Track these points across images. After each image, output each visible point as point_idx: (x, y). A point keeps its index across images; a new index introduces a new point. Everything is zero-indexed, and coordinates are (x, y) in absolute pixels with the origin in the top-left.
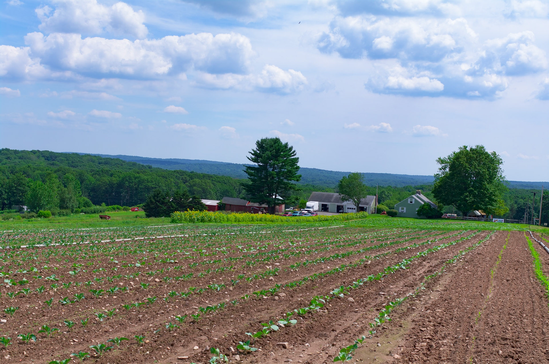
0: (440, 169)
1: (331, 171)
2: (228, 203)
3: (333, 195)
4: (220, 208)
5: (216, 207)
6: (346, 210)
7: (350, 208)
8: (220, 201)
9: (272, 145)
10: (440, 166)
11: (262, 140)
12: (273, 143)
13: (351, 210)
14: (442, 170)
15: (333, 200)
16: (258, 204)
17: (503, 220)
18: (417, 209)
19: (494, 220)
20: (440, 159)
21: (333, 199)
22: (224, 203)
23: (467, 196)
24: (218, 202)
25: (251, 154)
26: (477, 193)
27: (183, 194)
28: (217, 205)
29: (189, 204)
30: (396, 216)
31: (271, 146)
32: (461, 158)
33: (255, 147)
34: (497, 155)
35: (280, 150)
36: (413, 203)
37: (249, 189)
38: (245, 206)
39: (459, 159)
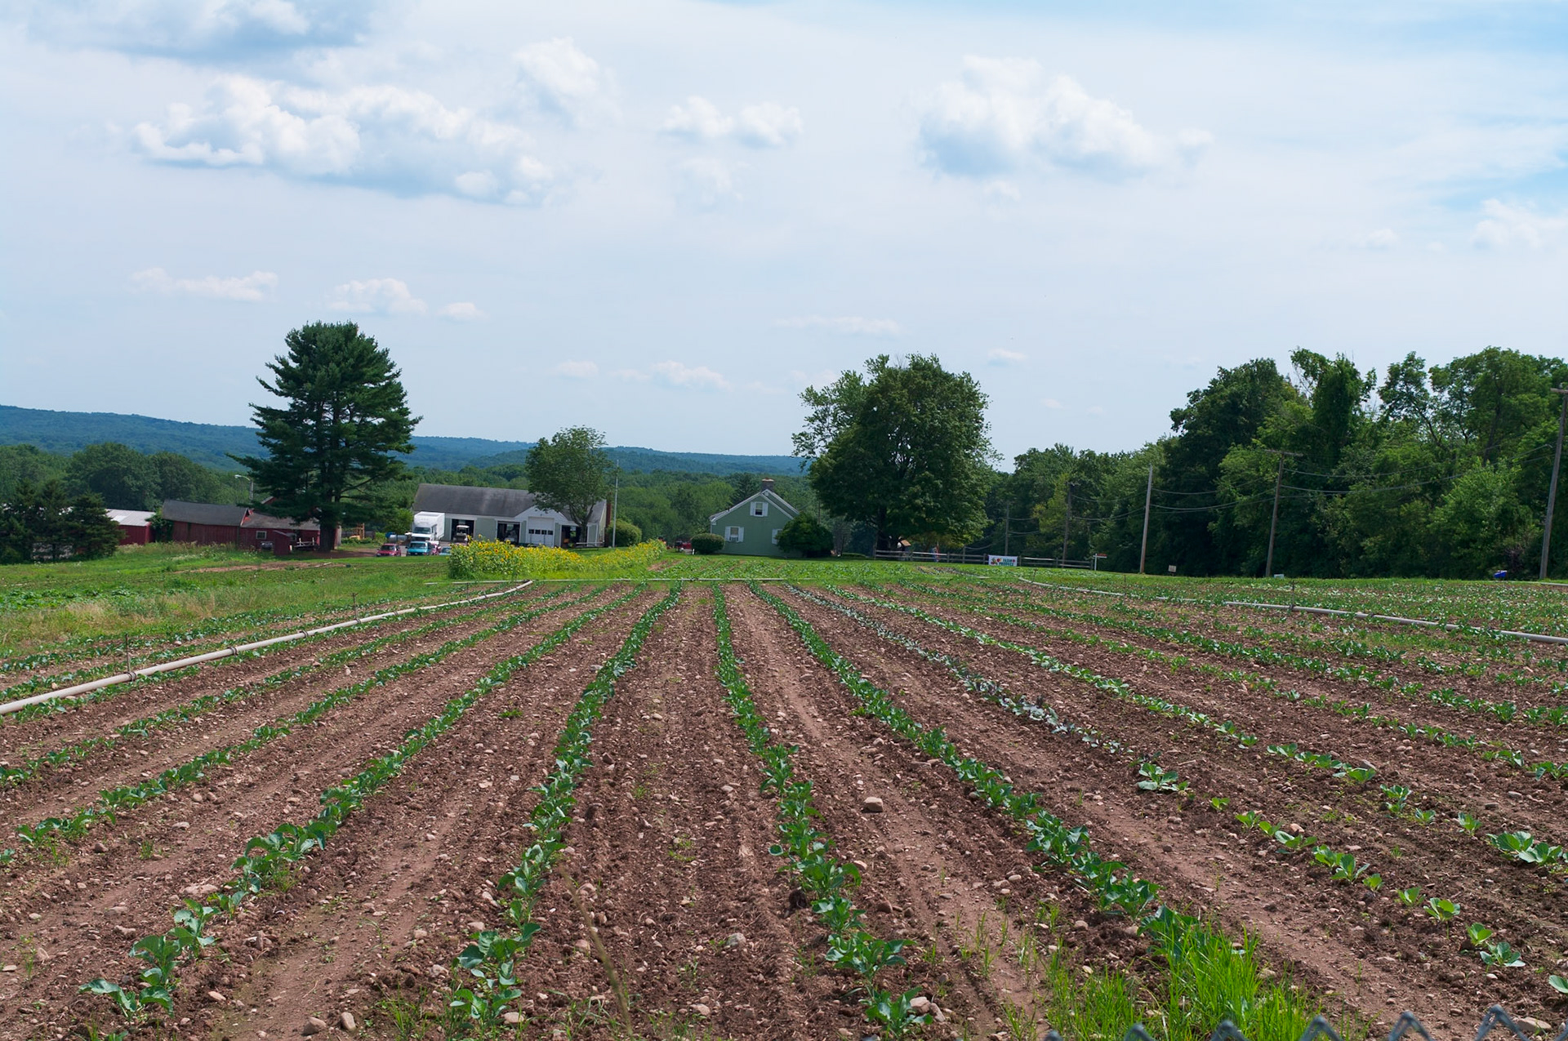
0: (812, 420)
1: (190, 424)
2: (183, 519)
3: (482, 494)
4: (159, 532)
5: (147, 531)
6: (525, 536)
7: (538, 532)
8: (154, 514)
9: (341, 345)
10: (810, 410)
11: (306, 328)
12: (342, 339)
13: (541, 536)
14: (817, 422)
15: (484, 508)
16: (290, 520)
17: (1015, 558)
18: (775, 533)
19: (990, 561)
20: (810, 391)
21: (484, 506)
22: (171, 518)
23: (915, 496)
24: (149, 515)
25: (272, 370)
26: (941, 486)
27: (45, 492)
28: (150, 527)
29: (70, 524)
30: (720, 551)
31: (338, 349)
32: (893, 390)
33: (285, 351)
34: (975, 382)
35: (362, 361)
36: (765, 513)
37: (264, 475)
38: (237, 527)
39: (888, 391)
